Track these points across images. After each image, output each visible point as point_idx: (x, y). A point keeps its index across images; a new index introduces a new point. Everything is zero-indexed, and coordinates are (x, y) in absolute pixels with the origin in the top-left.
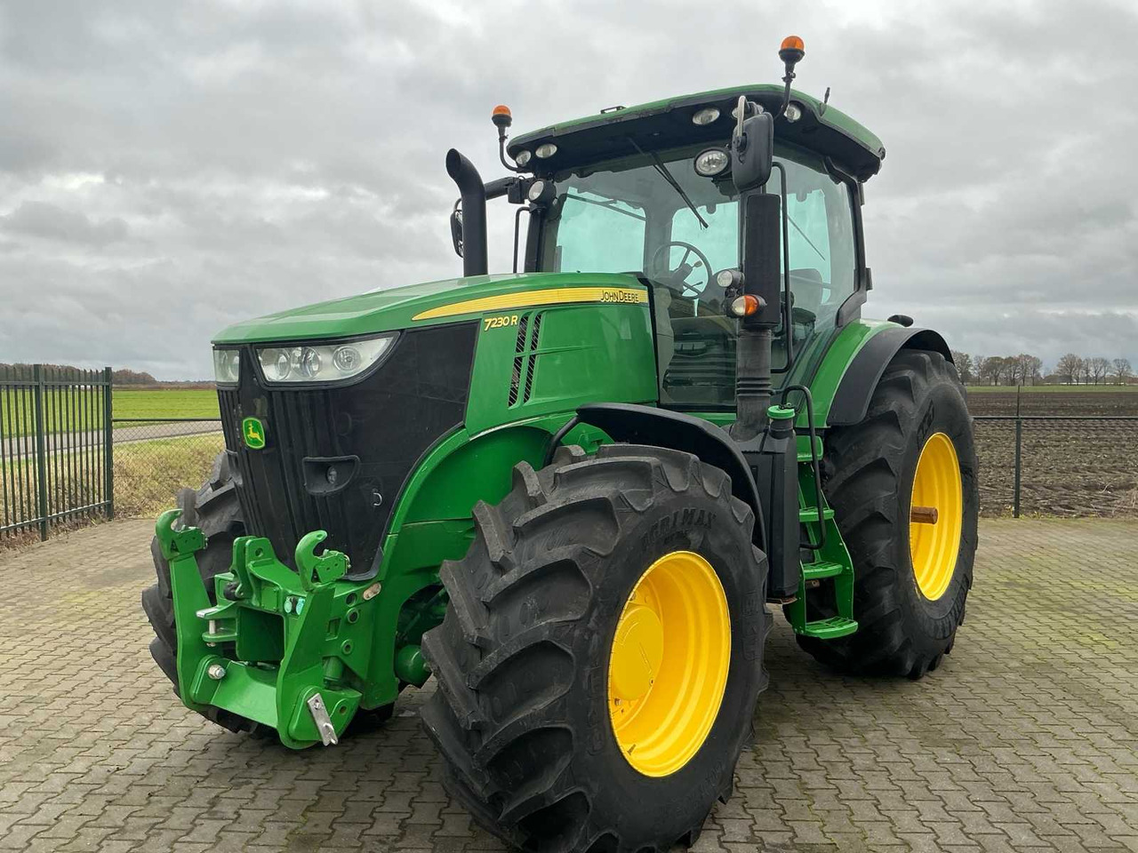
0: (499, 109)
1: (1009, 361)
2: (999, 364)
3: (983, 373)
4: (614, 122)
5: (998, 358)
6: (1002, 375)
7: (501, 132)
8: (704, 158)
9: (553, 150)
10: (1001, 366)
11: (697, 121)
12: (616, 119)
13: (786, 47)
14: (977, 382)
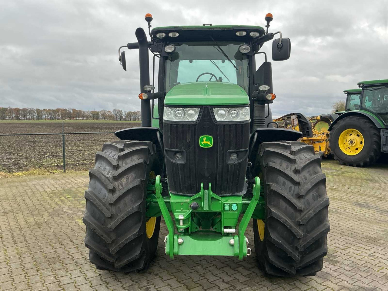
0: (148, 15)
1: (134, 113)
2: (131, 114)
3: (126, 117)
4: (211, 30)
5: (131, 112)
6: (132, 117)
7: (149, 24)
8: (244, 47)
9: (177, 35)
10: (132, 115)
11: (238, 34)
12: (212, 29)
13: (267, 17)
14: (124, 119)
